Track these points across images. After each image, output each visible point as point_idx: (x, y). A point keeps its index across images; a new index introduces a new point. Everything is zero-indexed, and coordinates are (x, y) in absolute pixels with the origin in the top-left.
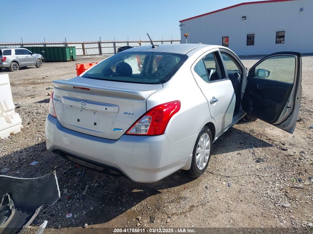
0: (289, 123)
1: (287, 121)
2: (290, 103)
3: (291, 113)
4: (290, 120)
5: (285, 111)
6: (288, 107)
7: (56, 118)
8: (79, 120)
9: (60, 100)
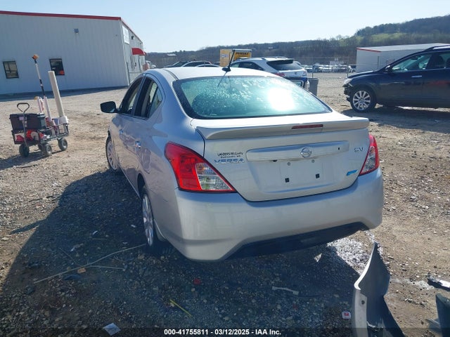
7: (235, 191)
8: (287, 180)
9: (239, 158)
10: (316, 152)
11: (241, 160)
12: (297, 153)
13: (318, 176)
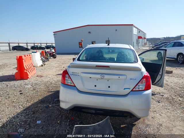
0: (160, 83)
1: (159, 82)
2: (160, 73)
3: (161, 78)
4: (161, 81)
5: (159, 77)
6: (160, 75)
7: (75, 86)
8: (95, 86)
9: (78, 75)
10: (106, 77)
11: (79, 75)
12: (99, 76)
13: (109, 87)
